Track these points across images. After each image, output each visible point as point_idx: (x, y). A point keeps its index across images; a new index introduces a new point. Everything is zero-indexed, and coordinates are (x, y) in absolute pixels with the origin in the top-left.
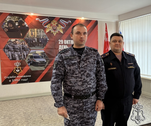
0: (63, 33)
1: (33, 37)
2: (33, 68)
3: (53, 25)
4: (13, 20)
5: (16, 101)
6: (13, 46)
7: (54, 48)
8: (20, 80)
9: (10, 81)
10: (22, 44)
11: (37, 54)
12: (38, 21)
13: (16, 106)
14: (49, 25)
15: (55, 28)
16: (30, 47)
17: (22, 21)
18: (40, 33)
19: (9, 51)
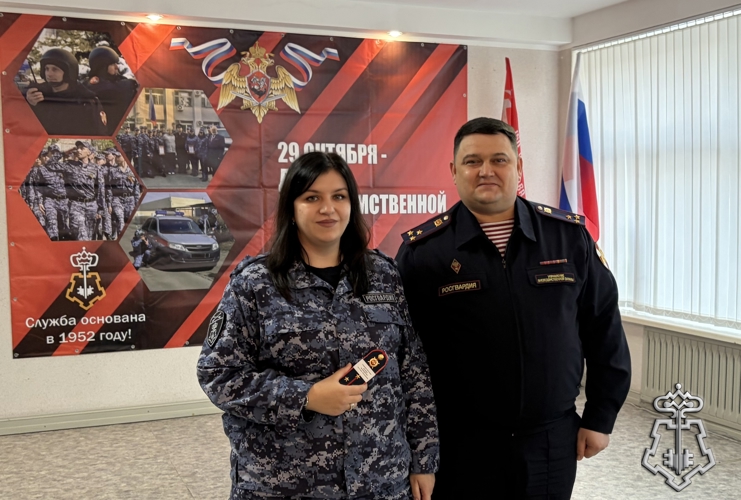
0: (298, 110)
1: (155, 127)
2: (160, 280)
3: (253, 70)
4: (68, 49)
5: (76, 434)
6: (66, 175)
7: (256, 185)
8: (97, 337)
9: (50, 340)
10: (108, 164)
11: (174, 209)
12: (181, 53)
14: (235, 73)
15: (262, 83)
16: (145, 175)
17: (107, 51)
18: (191, 109)
19: (45, 196)
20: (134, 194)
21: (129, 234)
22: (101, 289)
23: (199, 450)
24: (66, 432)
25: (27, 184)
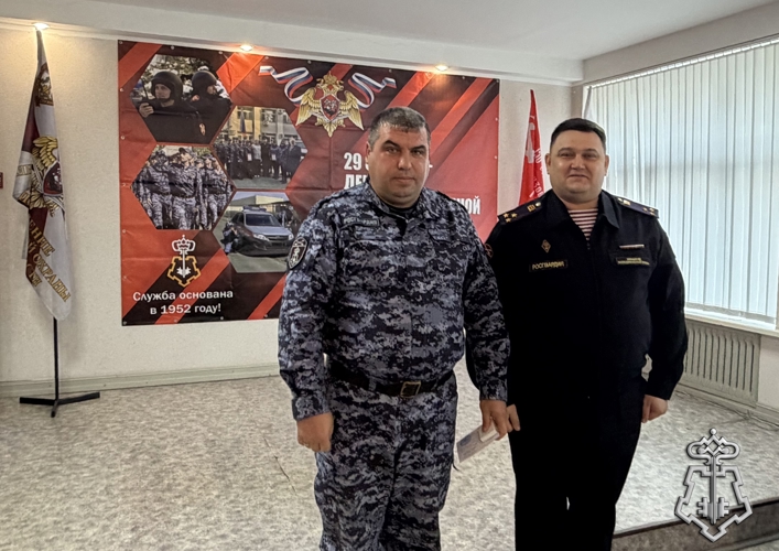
0: (361, 127)
1: (245, 138)
2: (245, 264)
3: (326, 94)
4: (175, 72)
5: (173, 390)
6: (170, 175)
7: (326, 187)
8: (192, 309)
9: (153, 311)
10: (205, 168)
11: (258, 206)
12: (268, 78)
14: (311, 96)
15: (333, 105)
16: (235, 177)
17: (207, 75)
18: (274, 124)
19: (152, 192)
20: (226, 192)
21: (222, 225)
22: (196, 269)
23: (275, 404)
24: (165, 388)
25: (138, 182)
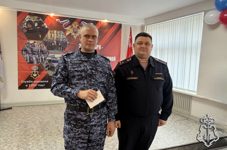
1: (52, 39)
2: (51, 73)
3: (74, 27)
4: (33, 20)
5: (32, 107)
6: (31, 49)
8: (37, 85)
9: (27, 86)
10: (41, 47)
11: (55, 58)
12: (58, 22)
13: (31, 113)
14: (70, 27)
15: (76, 30)
16: (49, 50)
17: (42, 21)
18: (60, 35)
19: (26, 53)
20: (46, 54)
21: (45, 63)
22: (38, 75)
24: (30, 106)
25: (23, 50)
